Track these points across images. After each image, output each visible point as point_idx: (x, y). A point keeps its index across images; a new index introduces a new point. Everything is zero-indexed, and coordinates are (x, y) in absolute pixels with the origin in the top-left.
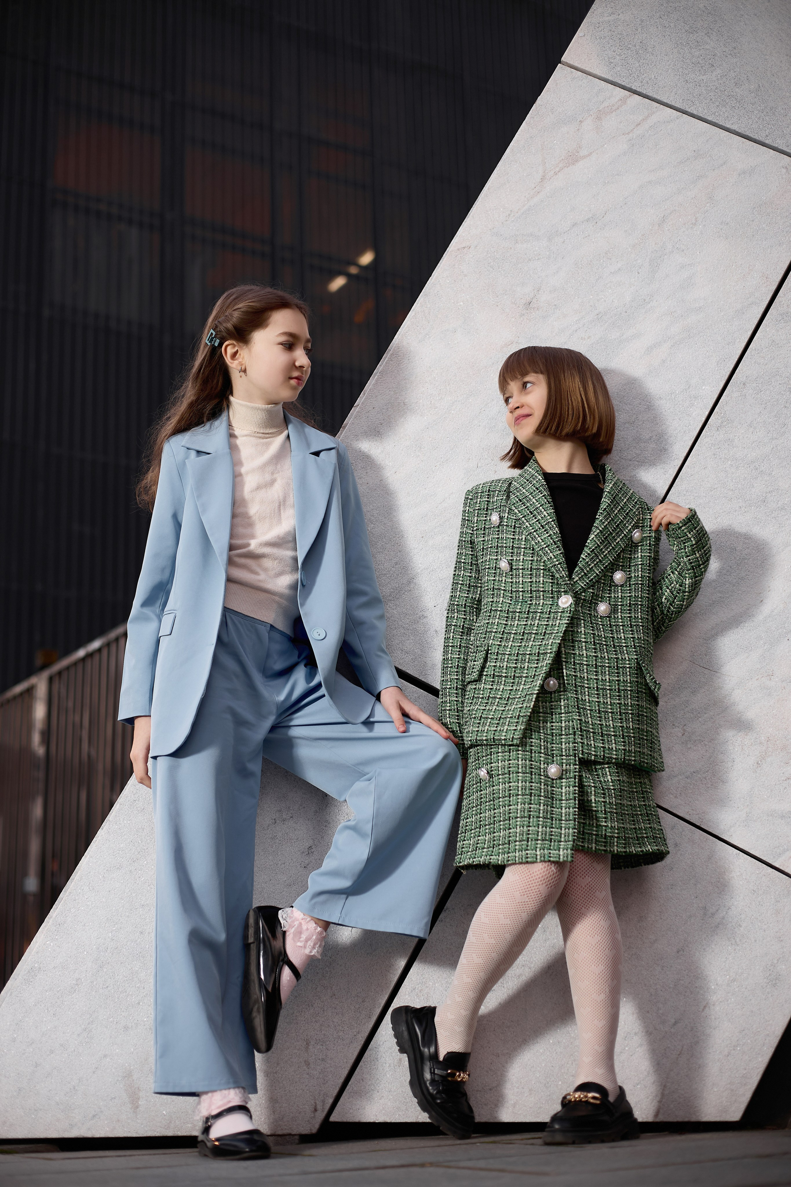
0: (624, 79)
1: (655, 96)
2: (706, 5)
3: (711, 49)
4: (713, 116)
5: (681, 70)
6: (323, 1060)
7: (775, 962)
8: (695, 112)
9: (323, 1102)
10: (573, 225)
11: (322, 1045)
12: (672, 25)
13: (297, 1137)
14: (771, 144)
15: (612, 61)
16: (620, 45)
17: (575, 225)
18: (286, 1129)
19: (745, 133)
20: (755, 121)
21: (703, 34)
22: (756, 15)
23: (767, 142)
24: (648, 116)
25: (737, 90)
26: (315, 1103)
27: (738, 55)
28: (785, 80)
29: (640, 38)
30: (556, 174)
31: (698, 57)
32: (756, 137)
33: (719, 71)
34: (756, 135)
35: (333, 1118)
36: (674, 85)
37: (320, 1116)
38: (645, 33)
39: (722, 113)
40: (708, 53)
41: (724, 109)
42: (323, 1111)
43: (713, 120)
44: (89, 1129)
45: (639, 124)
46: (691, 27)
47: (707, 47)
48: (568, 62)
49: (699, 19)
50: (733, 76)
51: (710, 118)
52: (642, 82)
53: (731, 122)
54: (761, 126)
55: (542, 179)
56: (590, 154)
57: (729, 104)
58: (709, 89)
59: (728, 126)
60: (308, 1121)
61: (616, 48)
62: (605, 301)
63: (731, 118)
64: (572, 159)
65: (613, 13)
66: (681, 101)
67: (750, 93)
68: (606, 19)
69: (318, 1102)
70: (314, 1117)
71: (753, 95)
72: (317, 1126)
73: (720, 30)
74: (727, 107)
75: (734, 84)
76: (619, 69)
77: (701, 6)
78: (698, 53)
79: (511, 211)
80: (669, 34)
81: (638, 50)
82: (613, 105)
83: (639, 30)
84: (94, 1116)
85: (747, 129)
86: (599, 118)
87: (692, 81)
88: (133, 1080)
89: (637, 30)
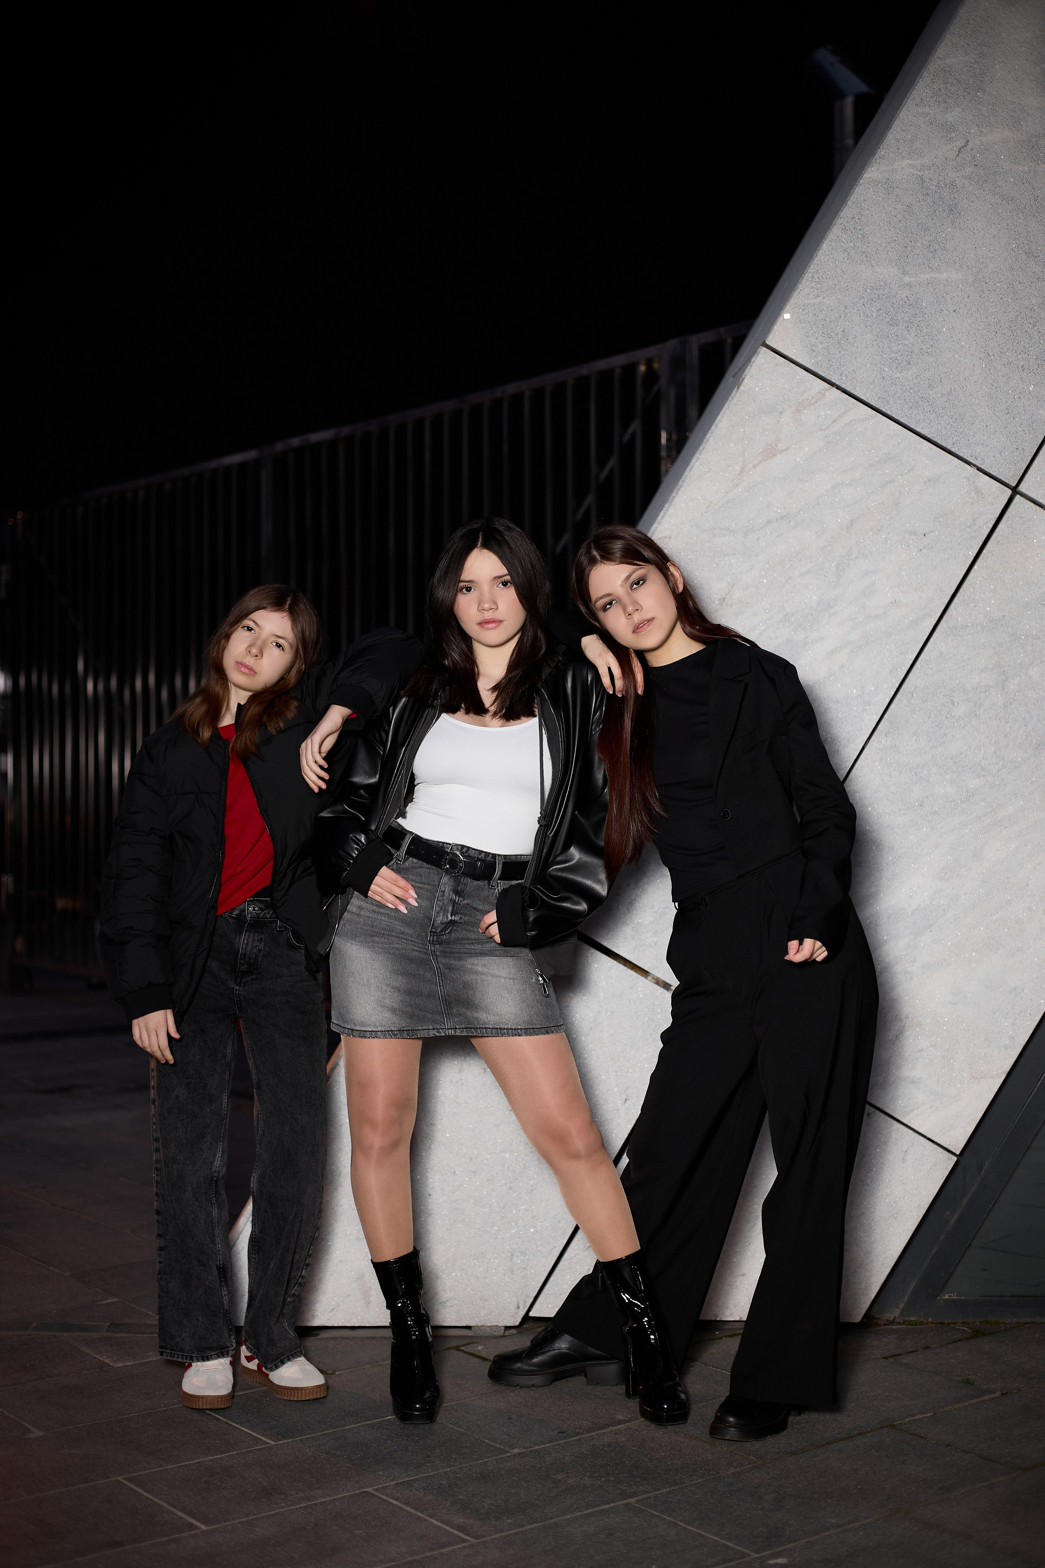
0: (824, 370)
1: (853, 392)
2: (908, 296)
3: (909, 345)
4: (905, 417)
5: (879, 365)
6: (524, 1268)
7: (897, 1199)
8: (889, 413)
9: (525, 1301)
10: (768, 522)
11: (524, 1256)
12: (874, 315)
13: (503, 1328)
14: (957, 453)
15: (815, 349)
16: (823, 332)
17: (769, 522)
18: (493, 1322)
19: (933, 439)
20: (943, 427)
21: (903, 328)
22: (955, 311)
23: (953, 450)
24: (846, 412)
25: (930, 392)
26: (518, 1302)
27: (934, 354)
28: (976, 385)
29: (843, 326)
30: (754, 466)
31: (897, 353)
32: (944, 444)
33: (914, 370)
34: (944, 441)
35: (531, 1314)
36: (872, 381)
37: (522, 1313)
38: (848, 322)
39: (913, 415)
40: (906, 349)
41: (916, 412)
42: (524, 1308)
43: (905, 423)
44: (329, 1319)
45: (835, 421)
46: (892, 319)
47: (906, 343)
48: (772, 346)
49: (901, 311)
50: (928, 376)
51: (902, 420)
52: (841, 375)
53: (921, 426)
54: (949, 433)
55: (742, 471)
56: (786, 449)
57: (922, 406)
58: (904, 388)
59: (918, 430)
60: (512, 1316)
61: (819, 335)
62: (793, 602)
63: (922, 422)
64: (771, 452)
65: (818, 296)
66: (877, 399)
67: (942, 396)
68: (811, 301)
69: (520, 1302)
70: (517, 1313)
71: (944, 399)
72: (519, 1320)
73: (919, 325)
74: (920, 409)
75: (928, 386)
76: (820, 358)
77: (904, 295)
78: (897, 348)
79: (711, 502)
80: (870, 324)
81: (839, 339)
82: (813, 398)
83: (843, 317)
84: (333, 1309)
85: (935, 435)
86: (798, 411)
87: (889, 378)
88: (365, 1281)
89: (840, 317)
